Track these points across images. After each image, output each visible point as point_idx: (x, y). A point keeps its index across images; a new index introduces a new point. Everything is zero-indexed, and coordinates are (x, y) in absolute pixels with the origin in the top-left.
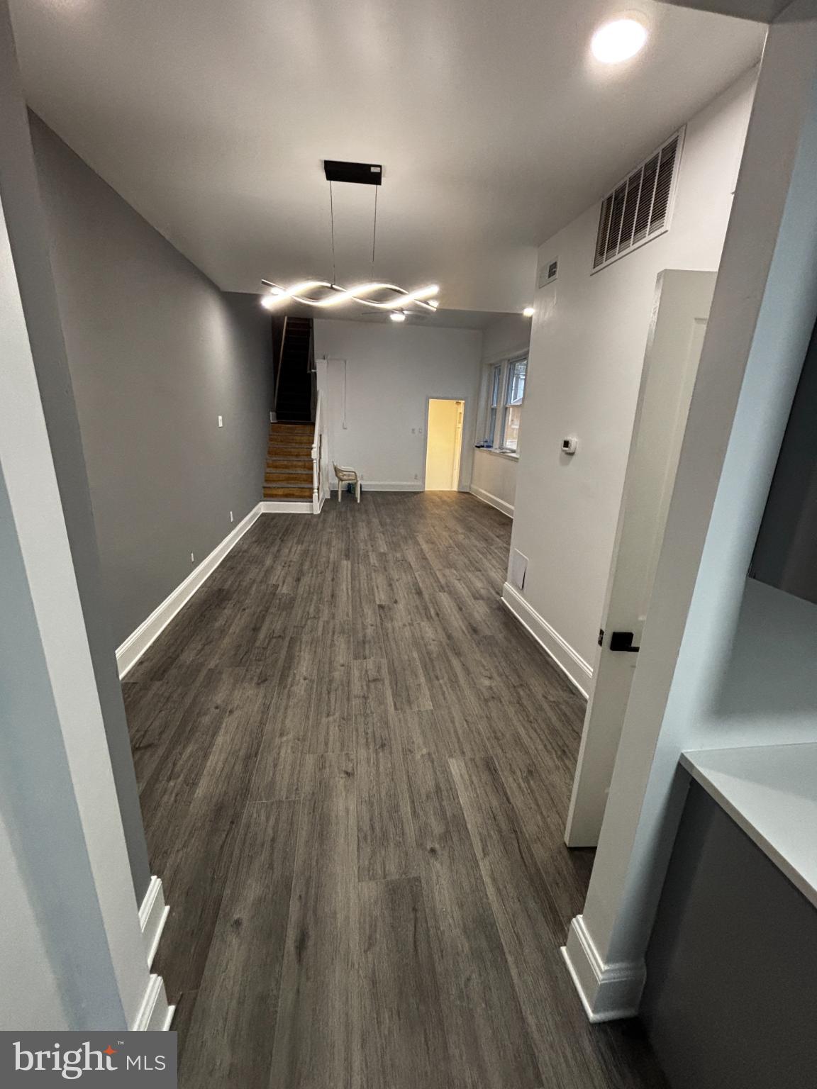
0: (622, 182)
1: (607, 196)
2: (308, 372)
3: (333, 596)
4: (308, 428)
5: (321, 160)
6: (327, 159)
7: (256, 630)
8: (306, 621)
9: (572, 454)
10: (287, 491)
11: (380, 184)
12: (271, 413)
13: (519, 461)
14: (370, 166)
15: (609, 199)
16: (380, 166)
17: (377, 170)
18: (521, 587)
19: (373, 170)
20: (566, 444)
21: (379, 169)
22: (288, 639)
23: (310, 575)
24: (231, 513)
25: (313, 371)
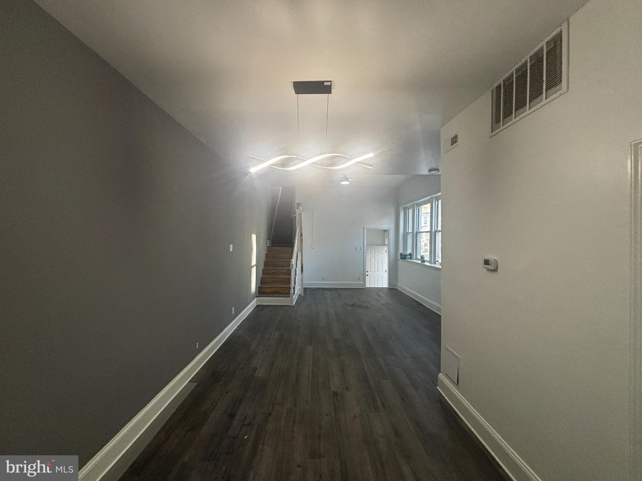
0: (509, 73)
1: (496, 85)
2: (292, 216)
3: (297, 381)
4: (290, 249)
5: (291, 82)
6: (295, 81)
7: (232, 416)
8: (273, 407)
9: (495, 270)
10: (273, 290)
11: (331, 93)
12: (268, 241)
13: (442, 270)
14: (323, 82)
15: (499, 87)
16: (330, 81)
17: (329, 83)
18: (456, 383)
19: (325, 84)
20: (487, 262)
21: (330, 83)
22: (255, 427)
23: (281, 359)
24: (233, 308)
25: (294, 215)
